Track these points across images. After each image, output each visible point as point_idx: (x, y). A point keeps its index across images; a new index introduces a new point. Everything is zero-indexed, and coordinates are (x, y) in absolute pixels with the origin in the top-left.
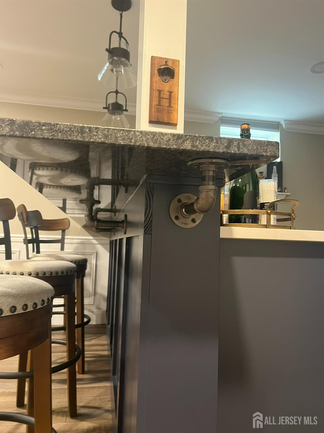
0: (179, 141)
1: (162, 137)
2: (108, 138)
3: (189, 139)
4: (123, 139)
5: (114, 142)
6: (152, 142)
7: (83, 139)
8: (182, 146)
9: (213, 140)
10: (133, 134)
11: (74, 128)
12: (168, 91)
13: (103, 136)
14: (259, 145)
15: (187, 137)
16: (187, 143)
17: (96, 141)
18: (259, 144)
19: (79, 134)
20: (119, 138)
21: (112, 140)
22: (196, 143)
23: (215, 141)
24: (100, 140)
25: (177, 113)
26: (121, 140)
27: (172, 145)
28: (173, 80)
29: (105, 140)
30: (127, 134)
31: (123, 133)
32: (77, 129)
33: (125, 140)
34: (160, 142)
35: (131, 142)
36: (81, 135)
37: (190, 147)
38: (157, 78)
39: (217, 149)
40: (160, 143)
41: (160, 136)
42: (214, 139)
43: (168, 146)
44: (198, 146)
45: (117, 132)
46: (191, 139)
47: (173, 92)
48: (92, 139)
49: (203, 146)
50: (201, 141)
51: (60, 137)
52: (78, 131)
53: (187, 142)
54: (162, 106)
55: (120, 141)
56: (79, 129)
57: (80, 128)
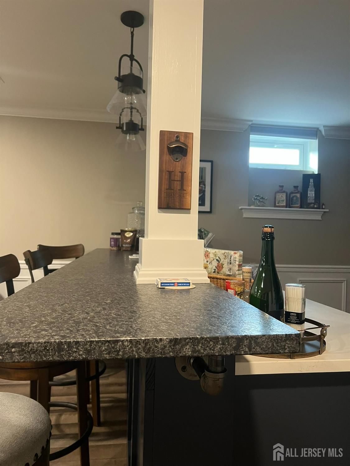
0: (177, 346)
1: (156, 344)
2: (90, 354)
3: (189, 343)
4: (109, 353)
5: (98, 357)
6: (144, 351)
7: (60, 358)
8: (181, 353)
9: (219, 342)
10: (121, 345)
11: (50, 345)
12: (179, 172)
13: (85, 351)
14: (275, 342)
15: (187, 341)
16: (186, 349)
17: (76, 359)
18: (275, 340)
19: (55, 353)
20: (103, 352)
21: (96, 355)
22: (198, 347)
23: (221, 342)
24: (81, 357)
25: (190, 196)
26: (106, 354)
27: (169, 353)
28: (186, 157)
29: (87, 356)
30: (113, 345)
31: (108, 346)
32: (53, 346)
33: (111, 353)
34: (153, 351)
35: (118, 355)
36: (58, 353)
37: (190, 353)
38: (167, 157)
39: (224, 351)
40: (153, 353)
41: (154, 344)
42: (220, 340)
43: (164, 355)
44: (200, 351)
45: (101, 345)
46: (192, 342)
47: (186, 172)
48: (72, 357)
49: (206, 350)
50: (203, 344)
51: (33, 359)
52: (55, 350)
53: (186, 347)
54: (173, 190)
55: (105, 356)
56: (56, 347)
57: (57, 345)
